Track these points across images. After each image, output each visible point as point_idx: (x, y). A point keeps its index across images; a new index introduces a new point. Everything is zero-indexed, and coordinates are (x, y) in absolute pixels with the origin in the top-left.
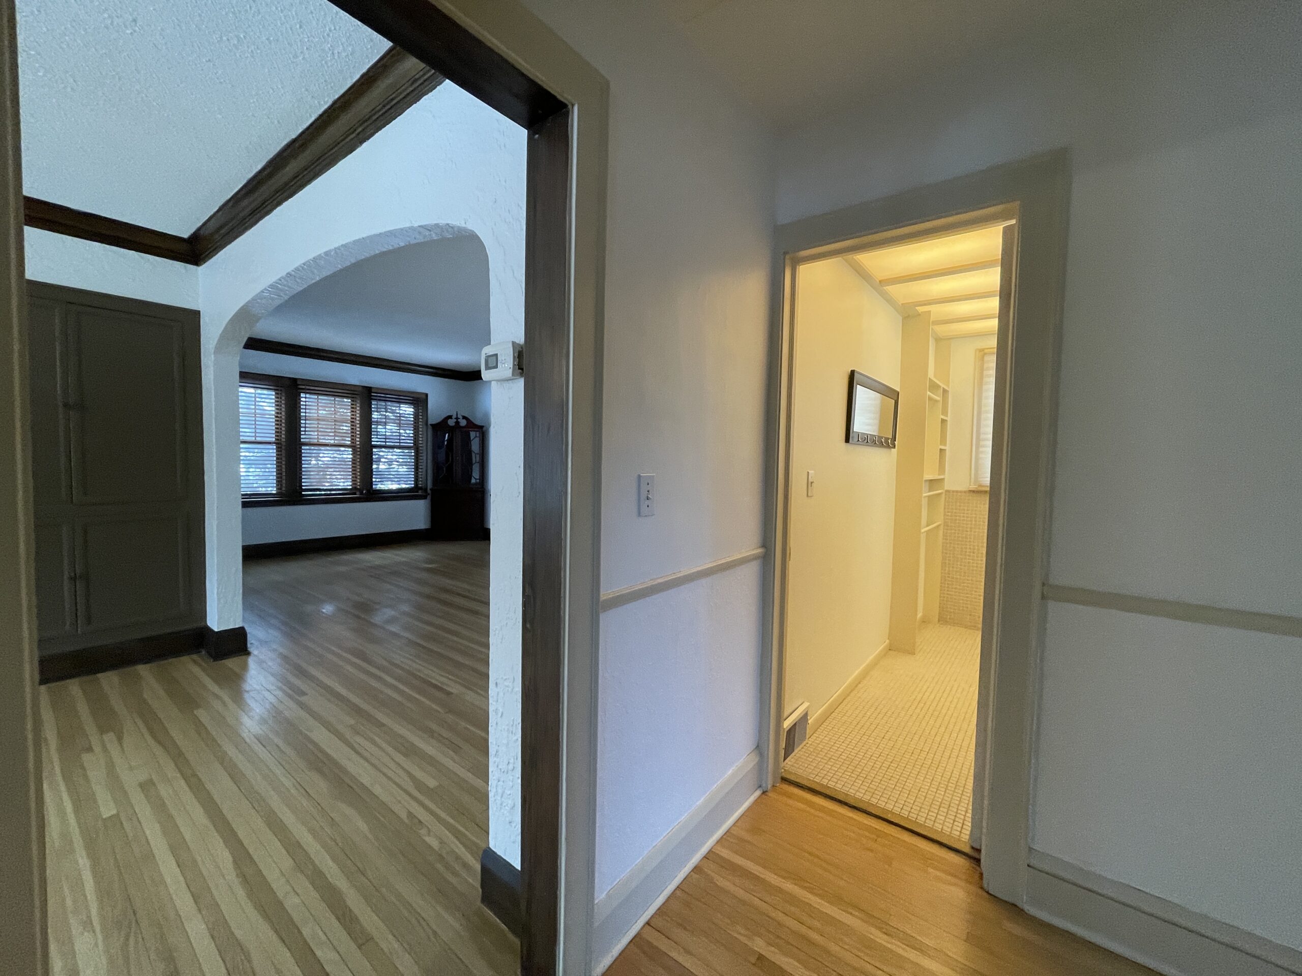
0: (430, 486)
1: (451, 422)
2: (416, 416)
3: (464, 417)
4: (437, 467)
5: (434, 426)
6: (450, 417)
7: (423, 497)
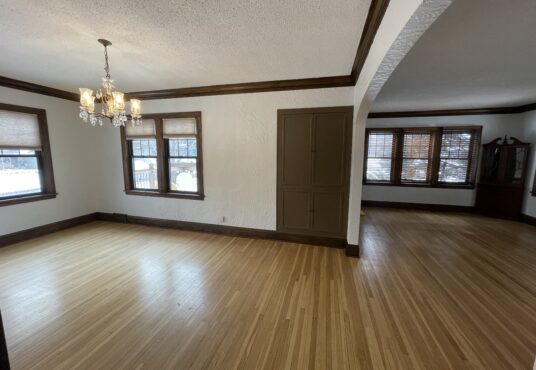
0: (477, 181)
1: (500, 142)
2: (472, 140)
3: (512, 138)
4: (484, 169)
5: (485, 146)
6: (500, 139)
7: (472, 188)
